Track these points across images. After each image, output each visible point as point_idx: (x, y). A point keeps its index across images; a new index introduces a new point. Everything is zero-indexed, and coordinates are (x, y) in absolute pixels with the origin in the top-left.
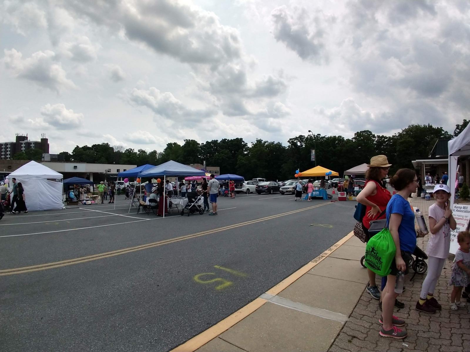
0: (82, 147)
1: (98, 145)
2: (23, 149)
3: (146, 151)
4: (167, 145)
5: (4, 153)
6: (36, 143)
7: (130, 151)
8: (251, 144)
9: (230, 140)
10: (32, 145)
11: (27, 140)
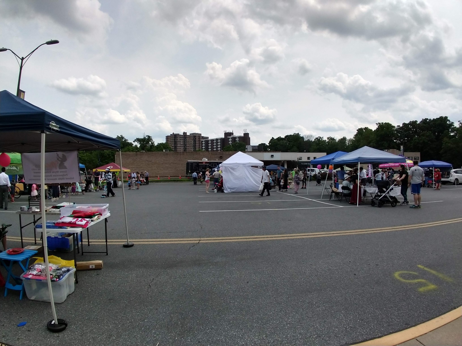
0: (277, 138)
1: (290, 135)
2: (230, 142)
3: (335, 138)
4: (357, 130)
5: (216, 147)
6: (240, 137)
7: (320, 139)
8: (459, 123)
9: (432, 119)
10: (237, 139)
11: (233, 135)
